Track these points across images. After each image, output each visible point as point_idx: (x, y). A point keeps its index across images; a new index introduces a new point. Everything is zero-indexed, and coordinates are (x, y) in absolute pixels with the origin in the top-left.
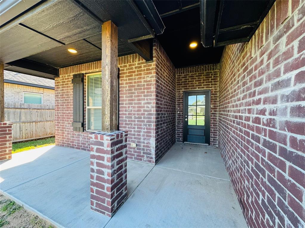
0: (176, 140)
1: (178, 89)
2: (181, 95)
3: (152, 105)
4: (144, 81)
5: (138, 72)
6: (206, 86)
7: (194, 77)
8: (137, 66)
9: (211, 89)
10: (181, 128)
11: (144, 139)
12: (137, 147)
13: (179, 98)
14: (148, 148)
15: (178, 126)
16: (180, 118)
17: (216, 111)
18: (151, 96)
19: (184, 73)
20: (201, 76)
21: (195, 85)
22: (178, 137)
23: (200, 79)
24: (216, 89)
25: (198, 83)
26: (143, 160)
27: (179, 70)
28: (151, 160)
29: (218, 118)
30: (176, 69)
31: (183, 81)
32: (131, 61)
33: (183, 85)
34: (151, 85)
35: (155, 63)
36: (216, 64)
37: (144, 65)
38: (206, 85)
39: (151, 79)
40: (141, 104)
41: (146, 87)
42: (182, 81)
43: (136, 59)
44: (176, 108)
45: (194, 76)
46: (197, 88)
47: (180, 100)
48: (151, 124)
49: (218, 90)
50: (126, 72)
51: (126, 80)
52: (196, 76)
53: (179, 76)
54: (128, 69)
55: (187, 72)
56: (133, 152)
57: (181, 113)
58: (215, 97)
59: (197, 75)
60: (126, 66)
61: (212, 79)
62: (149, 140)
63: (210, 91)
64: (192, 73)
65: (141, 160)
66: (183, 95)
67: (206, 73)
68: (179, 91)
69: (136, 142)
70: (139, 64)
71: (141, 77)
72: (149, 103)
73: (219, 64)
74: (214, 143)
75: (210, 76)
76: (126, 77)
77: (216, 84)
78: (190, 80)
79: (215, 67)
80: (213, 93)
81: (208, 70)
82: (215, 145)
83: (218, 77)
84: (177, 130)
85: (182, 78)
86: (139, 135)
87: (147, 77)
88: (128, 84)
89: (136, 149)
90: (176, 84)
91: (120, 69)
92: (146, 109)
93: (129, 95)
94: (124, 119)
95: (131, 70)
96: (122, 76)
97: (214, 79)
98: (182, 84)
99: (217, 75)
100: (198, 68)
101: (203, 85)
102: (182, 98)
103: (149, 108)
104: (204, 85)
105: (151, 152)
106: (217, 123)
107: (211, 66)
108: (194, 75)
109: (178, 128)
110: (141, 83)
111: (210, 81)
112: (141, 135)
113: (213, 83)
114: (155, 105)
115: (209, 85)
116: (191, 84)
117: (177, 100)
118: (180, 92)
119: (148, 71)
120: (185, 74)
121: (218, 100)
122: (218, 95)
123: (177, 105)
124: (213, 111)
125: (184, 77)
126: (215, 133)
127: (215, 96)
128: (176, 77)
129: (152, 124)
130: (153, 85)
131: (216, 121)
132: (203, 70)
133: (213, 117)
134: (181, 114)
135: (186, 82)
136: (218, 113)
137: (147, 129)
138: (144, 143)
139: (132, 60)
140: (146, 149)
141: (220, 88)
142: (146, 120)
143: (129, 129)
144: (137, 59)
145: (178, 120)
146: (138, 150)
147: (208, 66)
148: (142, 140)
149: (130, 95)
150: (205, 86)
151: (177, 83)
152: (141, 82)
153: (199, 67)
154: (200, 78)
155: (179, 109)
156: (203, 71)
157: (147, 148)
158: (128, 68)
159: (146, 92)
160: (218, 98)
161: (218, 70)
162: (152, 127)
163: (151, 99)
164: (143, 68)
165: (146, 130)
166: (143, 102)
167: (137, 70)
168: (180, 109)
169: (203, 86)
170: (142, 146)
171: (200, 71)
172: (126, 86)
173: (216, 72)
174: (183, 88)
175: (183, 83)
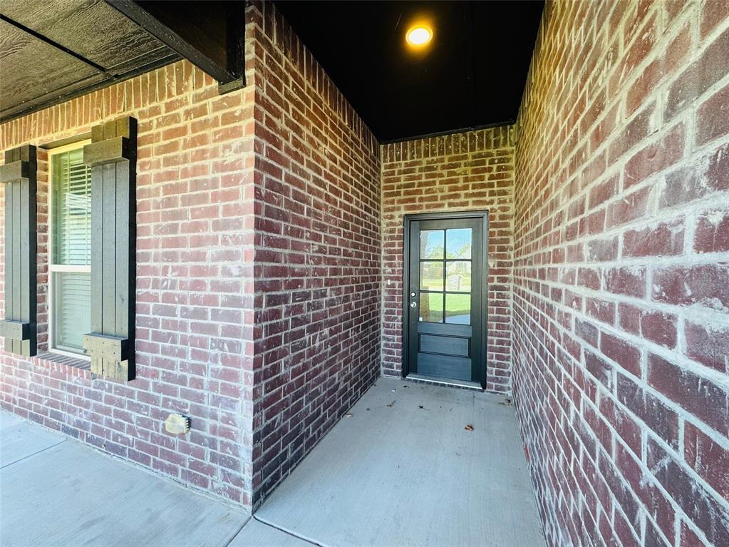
0: (382, 369)
1: (389, 210)
2: (397, 228)
3: (240, 263)
4: (218, 168)
5: (195, 132)
6: (475, 199)
7: (436, 169)
8: (191, 106)
9: (488, 207)
10: (397, 333)
11: (216, 401)
12: (192, 429)
13: (392, 238)
14: (230, 441)
15: (388, 326)
16: (393, 299)
17: (504, 280)
18: (238, 225)
19: (405, 158)
20: (459, 165)
21: (440, 195)
22: (387, 359)
23: (454, 177)
24: (504, 209)
25: (450, 191)
26: (210, 486)
27: (392, 148)
28: (238, 492)
29: (511, 302)
30: (382, 146)
31: (402, 182)
32: (174, 91)
33: (402, 197)
34: (237, 179)
35: (251, 88)
36: (505, 126)
37: (214, 103)
38: (473, 195)
39: (237, 156)
40: (204, 259)
41: (220, 189)
42: (399, 183)
43: (187, 79)
44: (383, 267)
45: (435, 165)
46: (446, 206)
47: (393, 245)
48: (238, 343)
49: (511, 212)
50: (158, 134)
51: (158, 165)
52: (444, 167)
53: (392, 166)
54: (166, 121)
55: (415, 156)
56: (177, 447)
57: (397, 283)
58: (501, 235)
59: (446, 163)
60: (155, 111)
61: (491, 178)
62: (232, 407)
63: (485, 214)
64: (430, 159)
65: (204, 483)
66: (401, 227)
67: (474, 157)
68: (389, 213)
69: (187, 410)
70: (198, 98)
71: (204, 151)
72: (230, 256)
73: (514, 126)
74: (500, 382)
75: (487, 166)
76: (159, 152)
77: (505, 193)
78: (424, 180)
79: (502, 138)
80: (497, 220)
81: (481, 146)
82: (502, 389)
83: (511, 168)
84: (385, 338)
85: (400, 173)
86: (199, 384)
87: (225, 147)
88: (162, 181)
89: (188, 437)
90: (383, 192)
91: (139, 122)
92: (220, 278)
93: (164, 223)
94: (151, 316)
95: (174, 126)
96: (145, 149)
97: (499, 176)
98: (398, 194)
99: (508, 164)
100: (449, 140)
101: (463, 196)
102: (399, 237)
103: (230, 275)
104: (467, 195)
105: (238, 456)
106: (508, 320)
107: (488, 133)
108: (435, 163)
109: (387, 333)
110: (204, 173)
111: (486, 181)
112: (206, 384)
113: (496, 189)
114: (251, 264)
115: (483, 194)
116: (427, 192)
117: (383, 242)
118: (392, 217)
119: (227, 126)
120: (409, 161)
121: (512, 244)
122: (512, 228)
123: (386, 258)
124: (496, 280)
125: (405, 172)
126: (502, 350)
127: (504, 229)
128: (383, 170)
129: (243, 342)
130: (245, 182)
131: (505, 314)
132: (464, 146)
133: (495, 299)
134: (397, 288)
135: (413, 185)
136: (512, 288)
137: (225, 360)
138: (214, 417)
139: (174, 84)
140: (222, 442)
141: (518, 202)
142: (220, 324)
143: (165, 357)
144: (191, 81)
145: (386, 306)
146: (195, 445)
147: (481, 135)
148: (207, 405)
149: (170, 222)
150: (470, 200)
151: (386, 188)
152: (203, 170)
153: (453, 139)
154: (454, 174)
155: (389, 273)
156: (463, 152)
157: (225, 440)
158: (164, 118)
159: (221, 209)
160: (511, 238)
161: (511, 145)
162: (243, 355)
163: (237, 241)
164: (210, 116)
165: (220, 366)
166: (210, 251)
167: (193, 125)
168: (393, 272)
169: (462, 199)
170: (208, 428)
171: (455, 152)
172: (157, 189)
173: (505, 153)
174: (402, 206)
175: (402, 190)
